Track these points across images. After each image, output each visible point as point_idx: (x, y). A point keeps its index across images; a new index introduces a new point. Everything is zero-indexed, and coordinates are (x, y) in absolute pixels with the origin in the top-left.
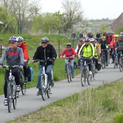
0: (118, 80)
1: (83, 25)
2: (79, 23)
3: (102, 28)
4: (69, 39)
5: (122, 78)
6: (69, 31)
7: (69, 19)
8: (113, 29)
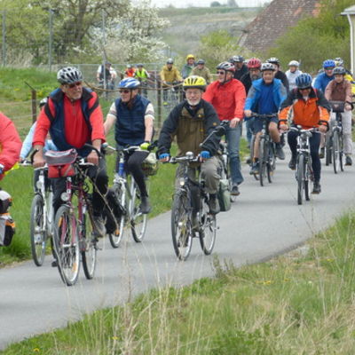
0: (276, 256)
1: (131, 31)
2: (116, 20)
3: (210, 39)
6: (76, 52)
7: (73, 6)
8: (256, 46)
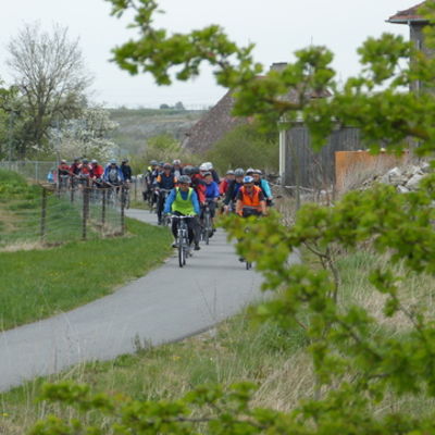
0: (189, 337)
1: (85, 132)
2: (71, 122)
3: (155, 142)
4: (30, 184)
5: (204, 330)
7: (33, 108)
8: (196, 148)
